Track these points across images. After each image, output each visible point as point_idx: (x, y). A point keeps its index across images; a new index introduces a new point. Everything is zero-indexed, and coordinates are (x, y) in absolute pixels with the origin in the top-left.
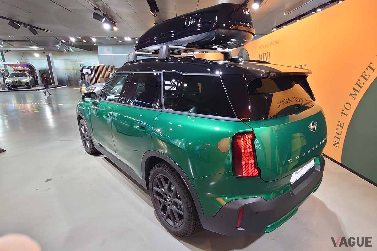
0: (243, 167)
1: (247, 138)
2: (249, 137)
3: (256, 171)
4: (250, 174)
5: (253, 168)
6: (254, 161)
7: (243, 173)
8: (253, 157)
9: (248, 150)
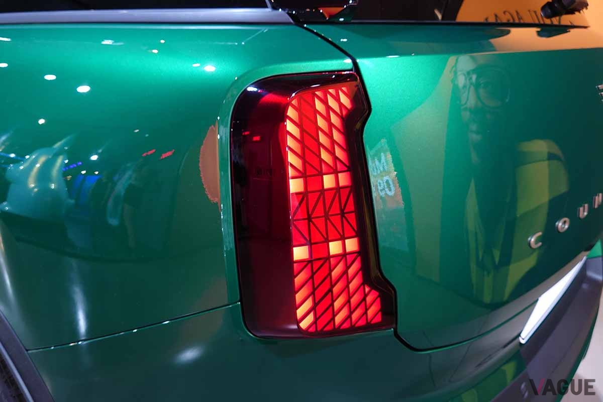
0: (298, 280)
1: (319, 106)
2: (332, 103)
3: (369, 299)
4: (338, 319)
5: (353, 285)
6: (362, 244)
7: (300, 312)
8: (352, 218)
9: (328, 181)
